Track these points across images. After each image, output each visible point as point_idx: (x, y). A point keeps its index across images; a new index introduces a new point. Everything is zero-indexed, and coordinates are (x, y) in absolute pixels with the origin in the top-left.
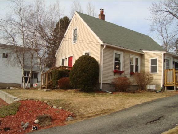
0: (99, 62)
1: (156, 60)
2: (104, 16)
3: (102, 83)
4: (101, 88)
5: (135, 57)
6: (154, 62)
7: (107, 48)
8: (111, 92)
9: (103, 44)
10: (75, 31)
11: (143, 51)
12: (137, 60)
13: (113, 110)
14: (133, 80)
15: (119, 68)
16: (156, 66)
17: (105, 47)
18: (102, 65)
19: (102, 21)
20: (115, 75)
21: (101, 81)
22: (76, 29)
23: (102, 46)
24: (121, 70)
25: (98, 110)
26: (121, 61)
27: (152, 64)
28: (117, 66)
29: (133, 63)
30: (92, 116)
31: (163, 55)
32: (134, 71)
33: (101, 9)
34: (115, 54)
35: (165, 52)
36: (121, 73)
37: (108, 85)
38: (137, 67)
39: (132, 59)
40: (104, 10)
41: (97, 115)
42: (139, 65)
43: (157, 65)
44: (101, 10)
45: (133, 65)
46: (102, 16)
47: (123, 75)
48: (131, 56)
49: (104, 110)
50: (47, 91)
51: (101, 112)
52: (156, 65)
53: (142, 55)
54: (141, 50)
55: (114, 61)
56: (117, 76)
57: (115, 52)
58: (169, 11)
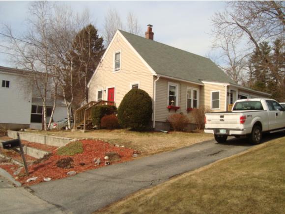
0: (152, 97)
1: (218, 93)
2: (153, 34)
3: (156, 122)
4: (154, 127)
5: (193, 89)
6: (216, 95)
7: (161, 80)
8: (166, 132)
9: (156, 75)
10: (117, 55)
11: (203, 82)
12: (195, 92)
14: (191, 118)
15: (174, 103)
16: (219, 101)
17: (158, 78)
18: (155, 100)
19: (151, 40)
20: (171, 111)
21: (155, 118)
22: (119, 53)
23: (155, 77)
24: (177, 105)
26: (177, 95)
27: (213, 98)
28: (173, 101)
29: (190, 97)
31: (226, 88)
32: (192, 106)
33: (148, 25)
34: (170, 86)
35: (229, 84)
36: (176, 109)
37: (161, 124)
38: (195, 102)
39: (189, 92)
40: (152, 26)
42: (198, 99)
43: (220, 99)
44: (149, 27)
45: (190, 100)
46: (151, 34)
47: (178, 112)
48: (188, 88)
50: (85, 132)
52: (218, 98)
53: (201, 87)
54: (199, 80)
55: (168, 95)
56: (172, 113)
57: (170, 84)
58: (237, 24)
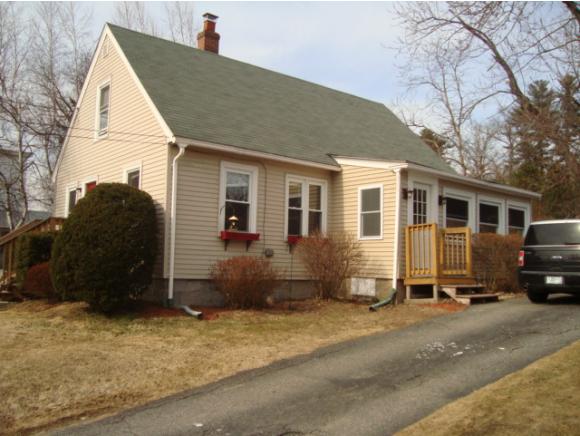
0: (164, 206)
1: (377, 191)
2: (217, 37)
3: (175, 280)
4: (171, 296)
5: (306, 184)
6: (371, 199)
7: (194, 155)
8: (196, 313)
9: (173, 140)
10: (105, 93)
11: (340, 161)
12: (316, 193)
13: (140, 395)
15: (243, 222)
16: (379, 214)
17: (182, 151)
18: (173, 215)
19: (209, 56)
20: (229, 248)
21: (173, 268)
22: (108, 88)
23: (174, 147)
24: (253, 229)
25: (77, 398)
26: (253, 201)
27: (365, 207)
28: (233, 218)
30: (41, 428)
31: (398, 175)
32: (305, 230)
33: (205, 16)
34: (229, 173)
35: (405, 166)
36: (250, 240)
37: (198, 286)
38: (315, 219)
39: (295, 189)
40: (215, 17)
41: (64, 420)
42: (324, 209)
43: (381, 211)
44: (206, 19)
45: (299, 213)
46: (211, 37)
48: (291, 179)
49: (102, 398)
51: (89, 405)
52: (378, 208)
53: (334, 176)
54: (330, 155)
55: (223, 200)
56: (236, 252)
57: (226, 167)
58: (462, 22)
